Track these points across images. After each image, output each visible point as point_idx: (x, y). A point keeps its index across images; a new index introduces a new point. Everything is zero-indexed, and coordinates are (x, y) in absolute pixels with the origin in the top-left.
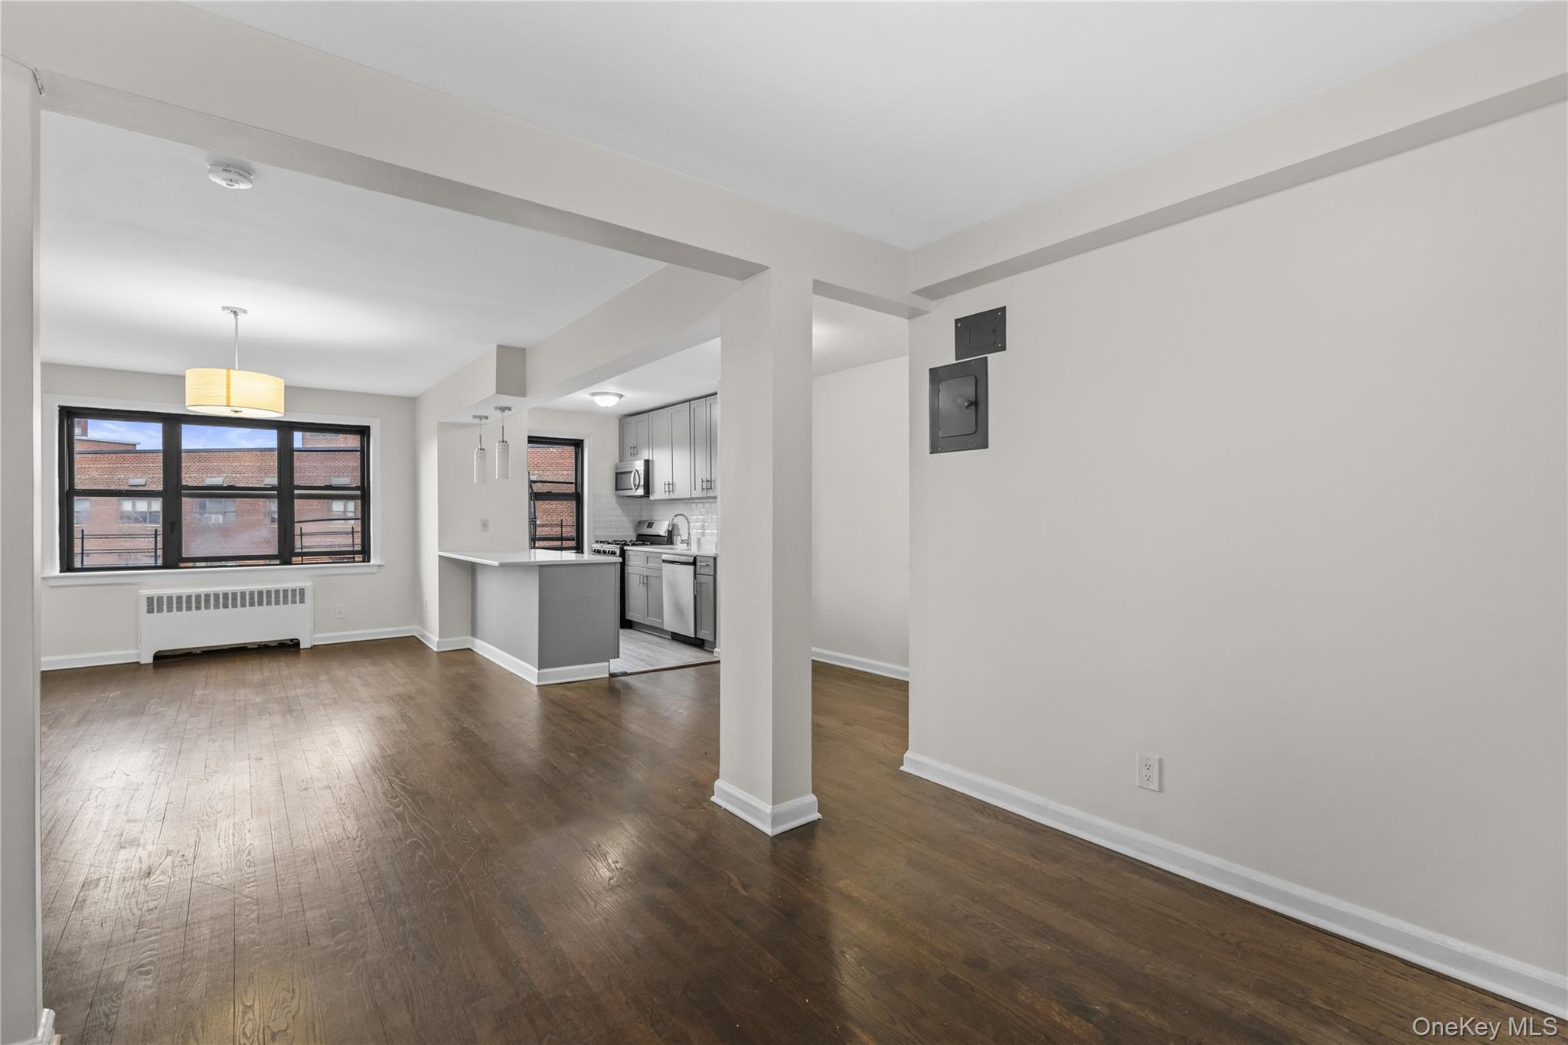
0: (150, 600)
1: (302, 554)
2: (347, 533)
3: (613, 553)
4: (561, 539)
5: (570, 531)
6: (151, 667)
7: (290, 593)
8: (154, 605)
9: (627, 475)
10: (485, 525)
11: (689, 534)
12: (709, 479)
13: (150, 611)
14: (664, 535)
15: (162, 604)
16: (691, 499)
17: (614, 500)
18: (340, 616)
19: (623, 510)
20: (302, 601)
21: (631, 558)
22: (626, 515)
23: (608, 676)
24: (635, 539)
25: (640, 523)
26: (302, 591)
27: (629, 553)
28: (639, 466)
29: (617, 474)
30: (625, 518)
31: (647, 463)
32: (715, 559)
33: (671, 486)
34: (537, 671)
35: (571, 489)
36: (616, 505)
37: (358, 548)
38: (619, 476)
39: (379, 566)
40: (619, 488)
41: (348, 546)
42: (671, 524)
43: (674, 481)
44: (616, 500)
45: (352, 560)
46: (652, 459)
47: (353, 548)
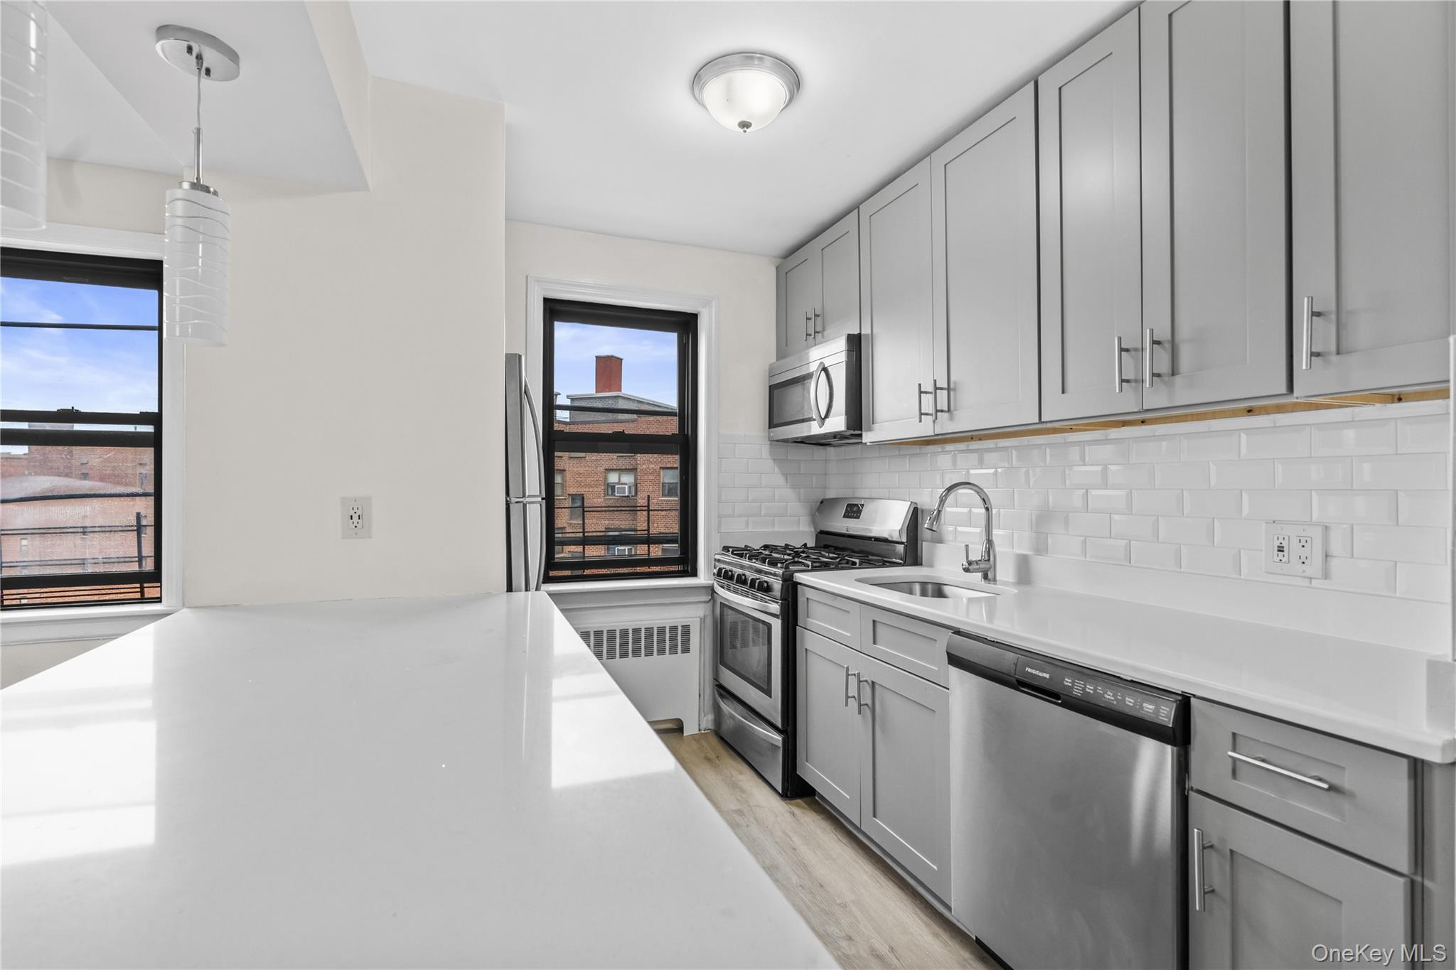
2: (125, 530)
3: (766, 589)
4: (649, 540)
5: (668, 523)
9: (796, 390)
10: (356, 518)
11: (990, 542)
12: (1164, 333)
14: (896, 537)
16: (1042, 428)
17: (765, 449)
19: (786, 475)
21: (814, 608)
22: (793, 487)
24: (811, 544)
25: (824, 506)
27: (810, 593)
28: (832, 353)
29: (770, 387)
30: (789, 493)
31: (855, 344)
33: (942, 395)
35: (670, 427)
36: (771, 462)
37: (150, 567)
38: (776, 392)
40: (775, 422)
41: (126, 560)
42: (919, 507)
43: (952, 379)
44: (771, 453)
45: (138, 596)
46: (869, 332)
47: (140, 565)
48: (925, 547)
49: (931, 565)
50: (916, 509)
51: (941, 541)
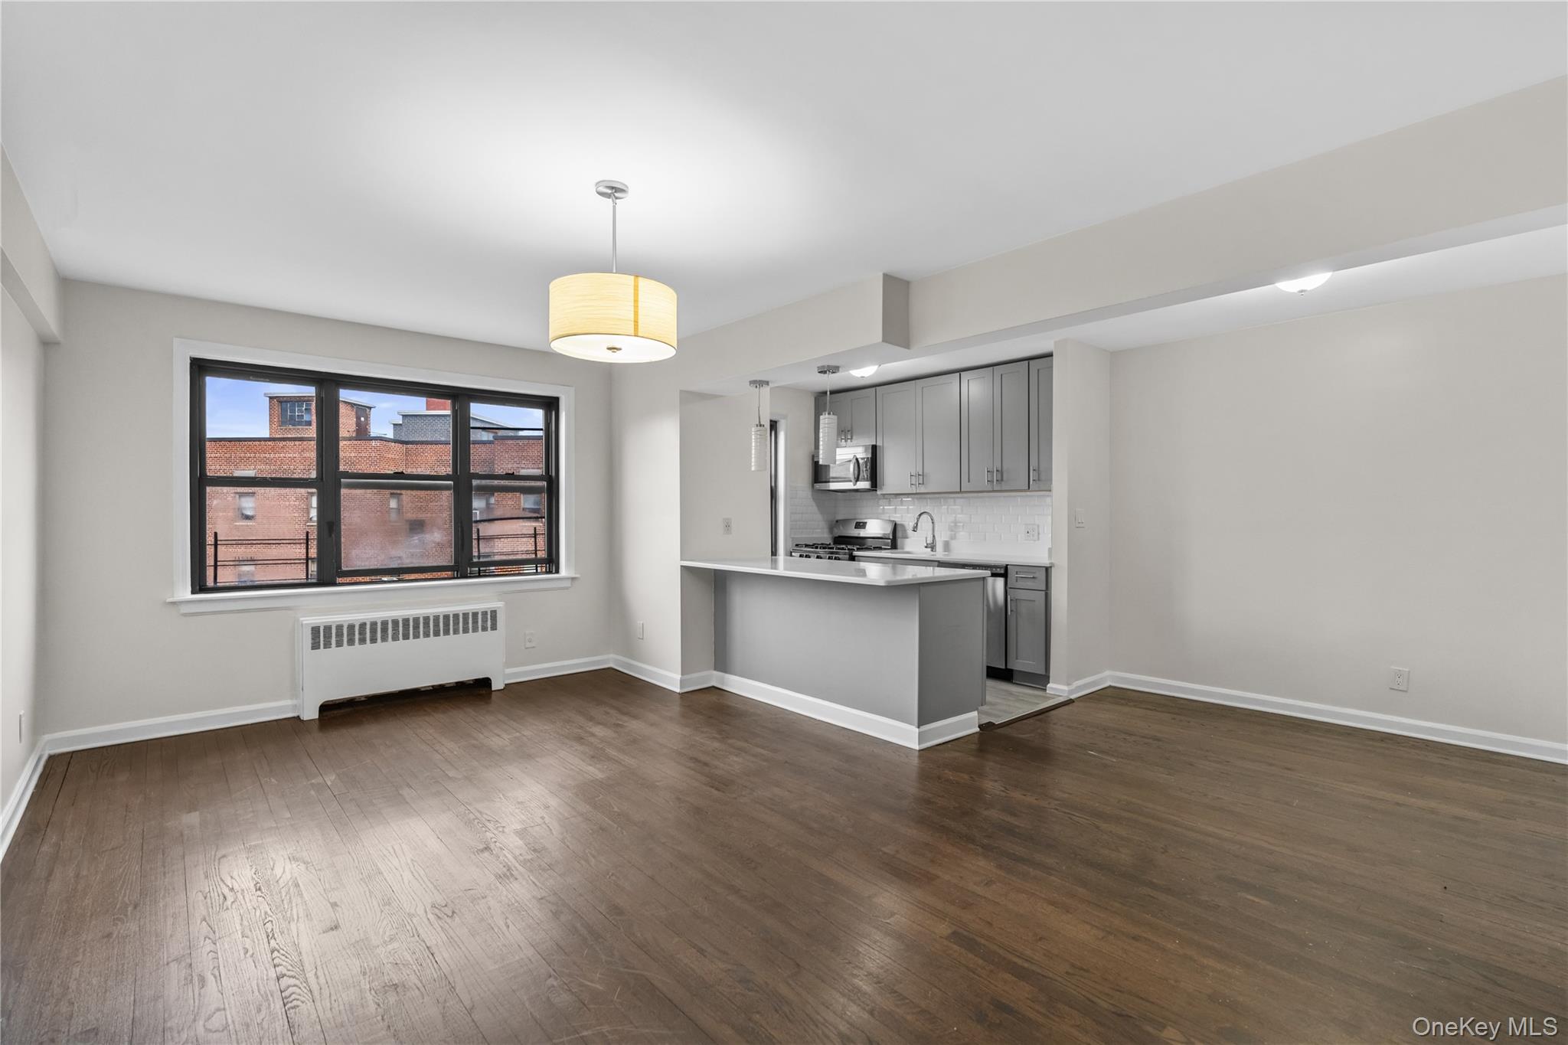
0: (315, 630)
1: (480, 564)
2: (529, 536)
6: (316, 725)
7: (480, 616)
8: (321, 637)
10: (728, 526)
11: (934, 536)
12: (999, 469)
13: (315, 646)
14: (884, 537)
15: (331, 637)
16: (960, 491)
17: (808, 493)
18: (528, 645)
19: (818, 506)
20: (494, 627)
22: (822, 515)
23: (978, 729)
25: (838, 523)
26: (494, 613)
28: (857, 451)
29: (815, 463)
30: (819, 517)
31: (873, 449)
32: (1047, 570)
33: (920, 477)
34: (917, 729)
36: (812, 502)
37: (542, 554)
38: (815, 468)
39: (573, 579)
41: (527, 552)
42: (897, 523)
43: (925, 471)
44: (812, 495)
45: (535, 571)
46: (881, 445)
47: (536, 555)
48: (899, 541)
49: (903, 548)
50: (895, 524)
51: (907, 538)
